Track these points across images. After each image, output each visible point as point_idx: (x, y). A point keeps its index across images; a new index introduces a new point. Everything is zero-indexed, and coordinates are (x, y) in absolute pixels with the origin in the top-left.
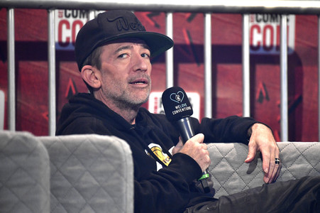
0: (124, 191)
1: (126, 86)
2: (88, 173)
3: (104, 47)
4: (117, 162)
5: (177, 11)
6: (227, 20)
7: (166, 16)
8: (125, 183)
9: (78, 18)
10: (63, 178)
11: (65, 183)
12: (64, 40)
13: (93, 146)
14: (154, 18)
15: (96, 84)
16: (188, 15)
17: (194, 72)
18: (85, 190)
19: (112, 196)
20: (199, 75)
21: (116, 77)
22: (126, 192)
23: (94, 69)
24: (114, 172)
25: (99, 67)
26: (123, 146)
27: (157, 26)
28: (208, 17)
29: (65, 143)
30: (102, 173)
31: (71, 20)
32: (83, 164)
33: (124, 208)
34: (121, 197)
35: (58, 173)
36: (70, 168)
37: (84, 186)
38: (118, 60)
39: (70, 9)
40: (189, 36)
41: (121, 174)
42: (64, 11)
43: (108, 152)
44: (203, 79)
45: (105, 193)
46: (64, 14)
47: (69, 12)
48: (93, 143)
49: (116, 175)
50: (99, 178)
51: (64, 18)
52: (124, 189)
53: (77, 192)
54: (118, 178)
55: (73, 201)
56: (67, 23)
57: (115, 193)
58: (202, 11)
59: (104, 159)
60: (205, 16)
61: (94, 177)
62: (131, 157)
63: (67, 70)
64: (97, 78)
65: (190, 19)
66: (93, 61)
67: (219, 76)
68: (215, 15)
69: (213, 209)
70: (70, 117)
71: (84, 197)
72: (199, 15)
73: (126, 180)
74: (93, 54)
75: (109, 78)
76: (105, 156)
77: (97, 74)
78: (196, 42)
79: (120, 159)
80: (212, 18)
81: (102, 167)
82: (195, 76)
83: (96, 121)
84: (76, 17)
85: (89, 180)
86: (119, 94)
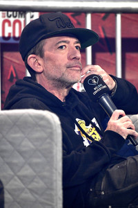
0: (55, 154)
1: (64, 69)
2: (26, 139)
3: (47, 40)
4: (49, 130)
5: (94, 12)
6: (133, 18)
7: (86, 16)
8: (55, 147)
9: (17, 18)
10: (8, 143)
11: (9, 147)
12: (6, 35)
13: (30, 119)
14: (77, 17)
15: (39, 69)
16: (103, 15)
17: (108, 60)
18: (25, 152)
19: (46, 157)
20: (112, 62)
21: (57, 63)
22: (56, 154)
23: (38, 57)
24: (46, 138)
25: (42, 56)
26: (54, 118)
27: (79, 23)
28: (119, 17)
29: (9, 116)
30: (37, 139)
31: (12, 19)
32: (23, 132)
33: (55, 166)
34: (52, 158)
35: (4, 139)
36: (14, 136)
37: (24, 149)
38: (58, 50)
39: (11, 11)
40: (104, 32)
41: (52, 140)
42: (6, 12)
43: (42, 123)
44: (115, 65)
45: (40, 155)
46: (6, 15)
47: (10, 13)
48: (30, 116)
49: (48, 140)
50: (36, 143)
51: (6, 18)
52: (55, 151)
53: (18, 154)
54: (50, 143)
55: (15, 161)
56: (9, 22)
57: (48, 154)
58: (114, 12)
59: (39, 128)
60: (116, 16)
61: (31, 142)
62: (60, 127)
63: (9, 58)
64: (40, 65)
65: (104, 18)
66: (37, 51)
67: (127, 63)
68: (124, 15)
69: (123, 167)
70: (15, 97)
71: (24, 158)
72: (111, 15)
73: (56, 145)
74: (37, 45)
75: (49, 64)
76: (40, 126)
77: (40, 61)
78: (109, 36)
79: (51, 128)
80: (122, 17)
81: (37, 135)
82: (109, 62)
83: (36, 101)
84: (16, 17)
85: (27, 145)
86: (59, 76)
